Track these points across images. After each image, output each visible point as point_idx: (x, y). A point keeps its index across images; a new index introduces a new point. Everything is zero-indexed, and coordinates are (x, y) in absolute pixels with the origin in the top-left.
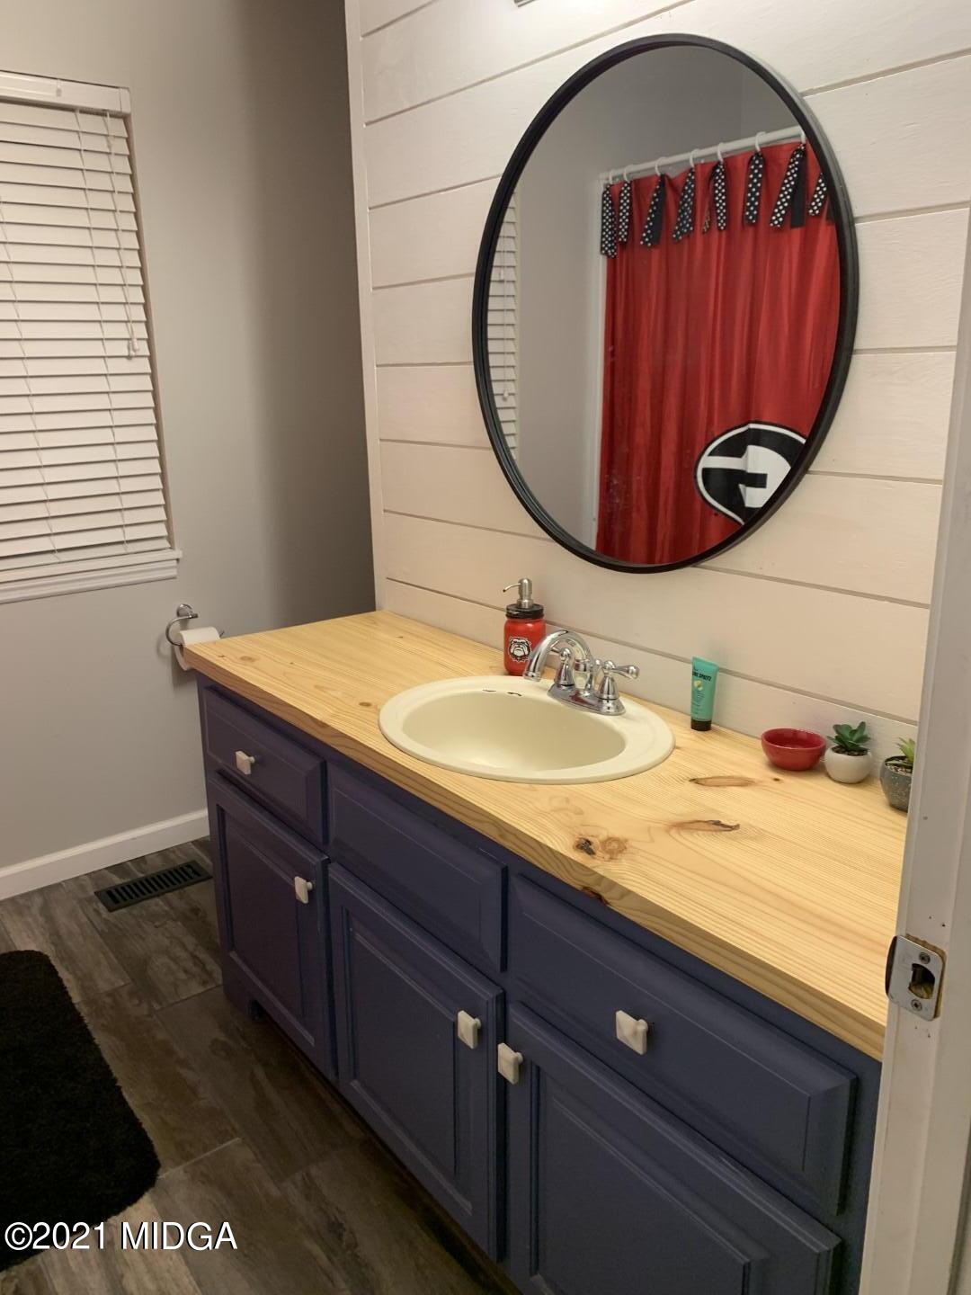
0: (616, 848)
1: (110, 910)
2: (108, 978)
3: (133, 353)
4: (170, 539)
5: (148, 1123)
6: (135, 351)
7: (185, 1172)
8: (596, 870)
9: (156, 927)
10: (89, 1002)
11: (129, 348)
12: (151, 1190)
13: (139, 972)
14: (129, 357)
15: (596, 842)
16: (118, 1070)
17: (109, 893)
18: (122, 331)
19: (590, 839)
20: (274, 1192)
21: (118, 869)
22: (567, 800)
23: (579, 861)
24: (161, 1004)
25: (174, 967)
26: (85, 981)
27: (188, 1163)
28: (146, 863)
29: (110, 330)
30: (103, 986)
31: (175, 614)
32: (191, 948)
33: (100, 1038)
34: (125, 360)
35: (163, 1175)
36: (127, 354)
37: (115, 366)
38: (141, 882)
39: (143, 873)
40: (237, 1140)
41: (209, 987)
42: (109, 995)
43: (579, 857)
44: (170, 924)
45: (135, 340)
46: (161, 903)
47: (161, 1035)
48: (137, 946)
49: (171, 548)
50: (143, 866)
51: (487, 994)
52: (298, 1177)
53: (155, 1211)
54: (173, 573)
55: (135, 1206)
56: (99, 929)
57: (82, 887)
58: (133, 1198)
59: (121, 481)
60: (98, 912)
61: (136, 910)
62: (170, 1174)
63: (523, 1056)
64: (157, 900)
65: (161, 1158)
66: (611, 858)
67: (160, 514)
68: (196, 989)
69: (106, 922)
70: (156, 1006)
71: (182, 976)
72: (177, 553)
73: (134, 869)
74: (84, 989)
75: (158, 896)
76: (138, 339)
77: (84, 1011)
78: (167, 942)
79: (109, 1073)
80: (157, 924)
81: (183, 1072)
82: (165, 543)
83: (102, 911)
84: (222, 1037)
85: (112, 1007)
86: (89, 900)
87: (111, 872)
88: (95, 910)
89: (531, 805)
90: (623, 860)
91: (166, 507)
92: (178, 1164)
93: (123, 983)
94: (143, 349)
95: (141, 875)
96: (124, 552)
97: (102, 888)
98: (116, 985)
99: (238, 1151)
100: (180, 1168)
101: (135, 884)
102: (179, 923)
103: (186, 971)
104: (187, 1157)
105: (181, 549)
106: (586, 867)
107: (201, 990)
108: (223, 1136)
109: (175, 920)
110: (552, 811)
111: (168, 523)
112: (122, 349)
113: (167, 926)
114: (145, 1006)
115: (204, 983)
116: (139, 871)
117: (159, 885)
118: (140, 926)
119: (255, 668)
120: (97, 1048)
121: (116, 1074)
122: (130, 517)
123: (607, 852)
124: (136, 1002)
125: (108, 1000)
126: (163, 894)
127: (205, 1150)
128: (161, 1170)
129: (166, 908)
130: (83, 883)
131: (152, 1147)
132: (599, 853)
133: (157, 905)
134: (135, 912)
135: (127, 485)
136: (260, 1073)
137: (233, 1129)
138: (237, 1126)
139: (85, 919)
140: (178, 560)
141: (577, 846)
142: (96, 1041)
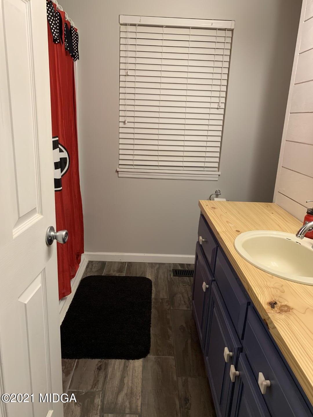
0: (286, 309)
1: (174, 276)
2: (164, 295)
3: (219, 107)
4: (218, 168)
5: (152, 340)
6: (220, 107)
7: (155, 358)
8: (268, 314)
9: (183, 285)
10: (156, 299)
11: (218, 106)
12: (143, 358)
13: (172, 296)
14: (218, 109)
15: (279, 304)
16: (153, 321)
17: (176, 271)
18: (217, 100)
19: (278, 302)
20: (175, 378)
21: (182, 265)
22: (282, 286)
23: (265, 308)
24: (173, 308)
25: (182, 298)
26: (158, 292)
27: (156, 356)
28: (190, 266)
29: (213, 100)
30: (161, 296)
31: (215, 192)
32: (189, 295)
33: (153, 311)
34: (216, 109)
35: (149, 356)
36: (217, 107)
37: (213, 111)
38: (186, 271)
39: (187, 268)
40: (173, 357)
41: (188, 309)
42: (162, 299)
43: (266, 307)
44: (187, 286)
45: (220, 103)
46: (188, 279)
47: (169, 317)
48: (175, 288)
49: (218, 171)
50: (189, 266)
51: (236, 346)
52: (184, 378)
53: (142, 365)
54: (217, 179)
55: (138, 360)
56: (168, 280)
57: (170, 267)
58: (138, 357)
59: (207, 148)
60: (170, 275)
61: (180, 278)
62: (151, 357)
63: (239, 374)
64: (187, 278)
65: (151, 351)
66: (279, 313)
67: (217, 160)
68: (185, 308)
69: (171, 278)
70: (172, 308)
71: (183, 302)
72: (219, 173)
73: (186, 267)
74: (156, 295)
75: (188, 277)
76: (221, 103)
77: (153, 300)
78: (184, 291)
79: (150, 321)
80: (184, 284)
81: (169, 330)
82: (217, 169)
83: (171, 275)
84: (184, 325)
85: (160, 303)
86: (170, 271)
87: (180, 265)
88: (170, 274)
89: (265, 283)
90: (284, 315)
91: (220, 158)
92: (154, 355)
93: (166, 298)
94: (223, 106)
95: (187, 269)
96: (203, 170)
97: (175, 269)
98: (165, 298)
99: (172, 360)
100: (154, 356)
101: (184, 271)
102: (190, 287)
103: (185, 302)
104: (158, 355)
105: (221, 172)
106: (266, 312)
107: (186, 309)
108: (170, 354)
109: (189, 286)
110: (272, 287)
111: (219, 163)
112: (216, 106)
113: (186, 286)
114: (169, 307)
115: (188, 307)
116: (187, 267)
117: (190, 274)
118: (179, 283)
119: (214, 212)
120: (151, 312)
121: (152, 322)
122: (207, 160)
123: (280, 310)
124: (167, 304)
125: (160, 300)
126: (190, 277)
127: (163, 355)
128: (149, 354)
129: (189, 281)
130: (171, 265)
131: (150, 347)
132: (276, 309)
133: (187, 279)
134: (180, 279)
135: (208, 149)
136: (189, 341)
137: (174, 353)
138: (175, 353)
139: (166, 276)
140: (219, 175)
141: (269, 303)
142: (152, 311)
